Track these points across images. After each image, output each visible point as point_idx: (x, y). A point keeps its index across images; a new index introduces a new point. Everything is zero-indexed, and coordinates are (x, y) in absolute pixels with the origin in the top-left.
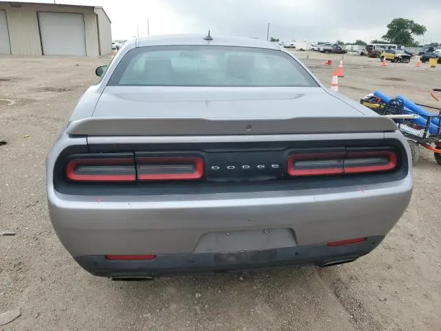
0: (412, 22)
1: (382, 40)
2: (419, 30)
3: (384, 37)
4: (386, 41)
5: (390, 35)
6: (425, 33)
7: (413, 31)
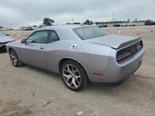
0: (50, 19)
1: (43, 25)
2: (53, 21)
3: (43, 24)
4: (44, 25)
5: (45, 23)
6: (54, 22)
7: (51, 22)
